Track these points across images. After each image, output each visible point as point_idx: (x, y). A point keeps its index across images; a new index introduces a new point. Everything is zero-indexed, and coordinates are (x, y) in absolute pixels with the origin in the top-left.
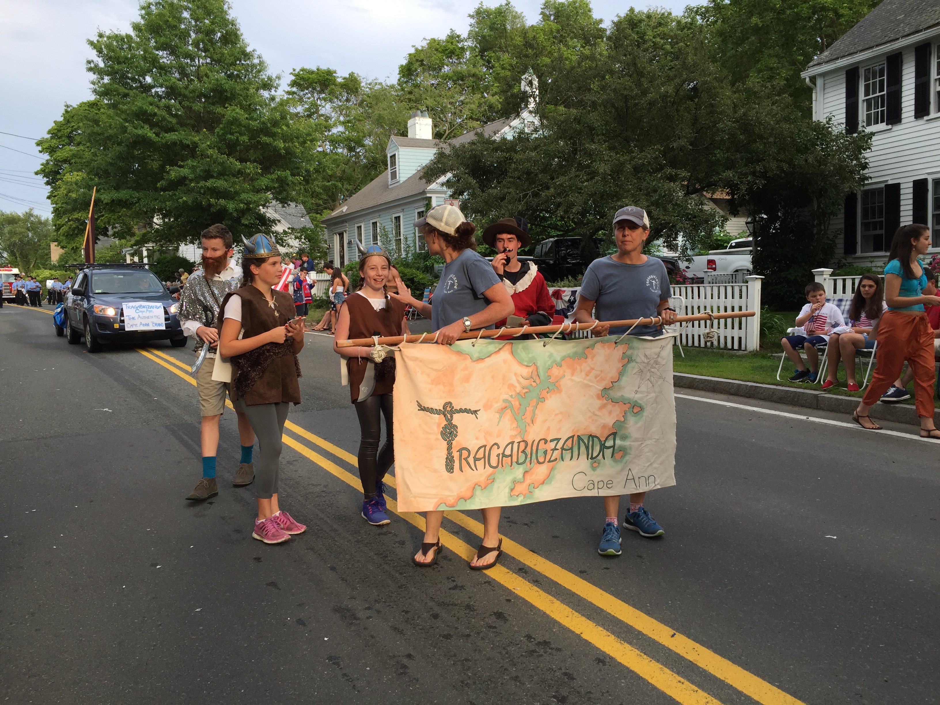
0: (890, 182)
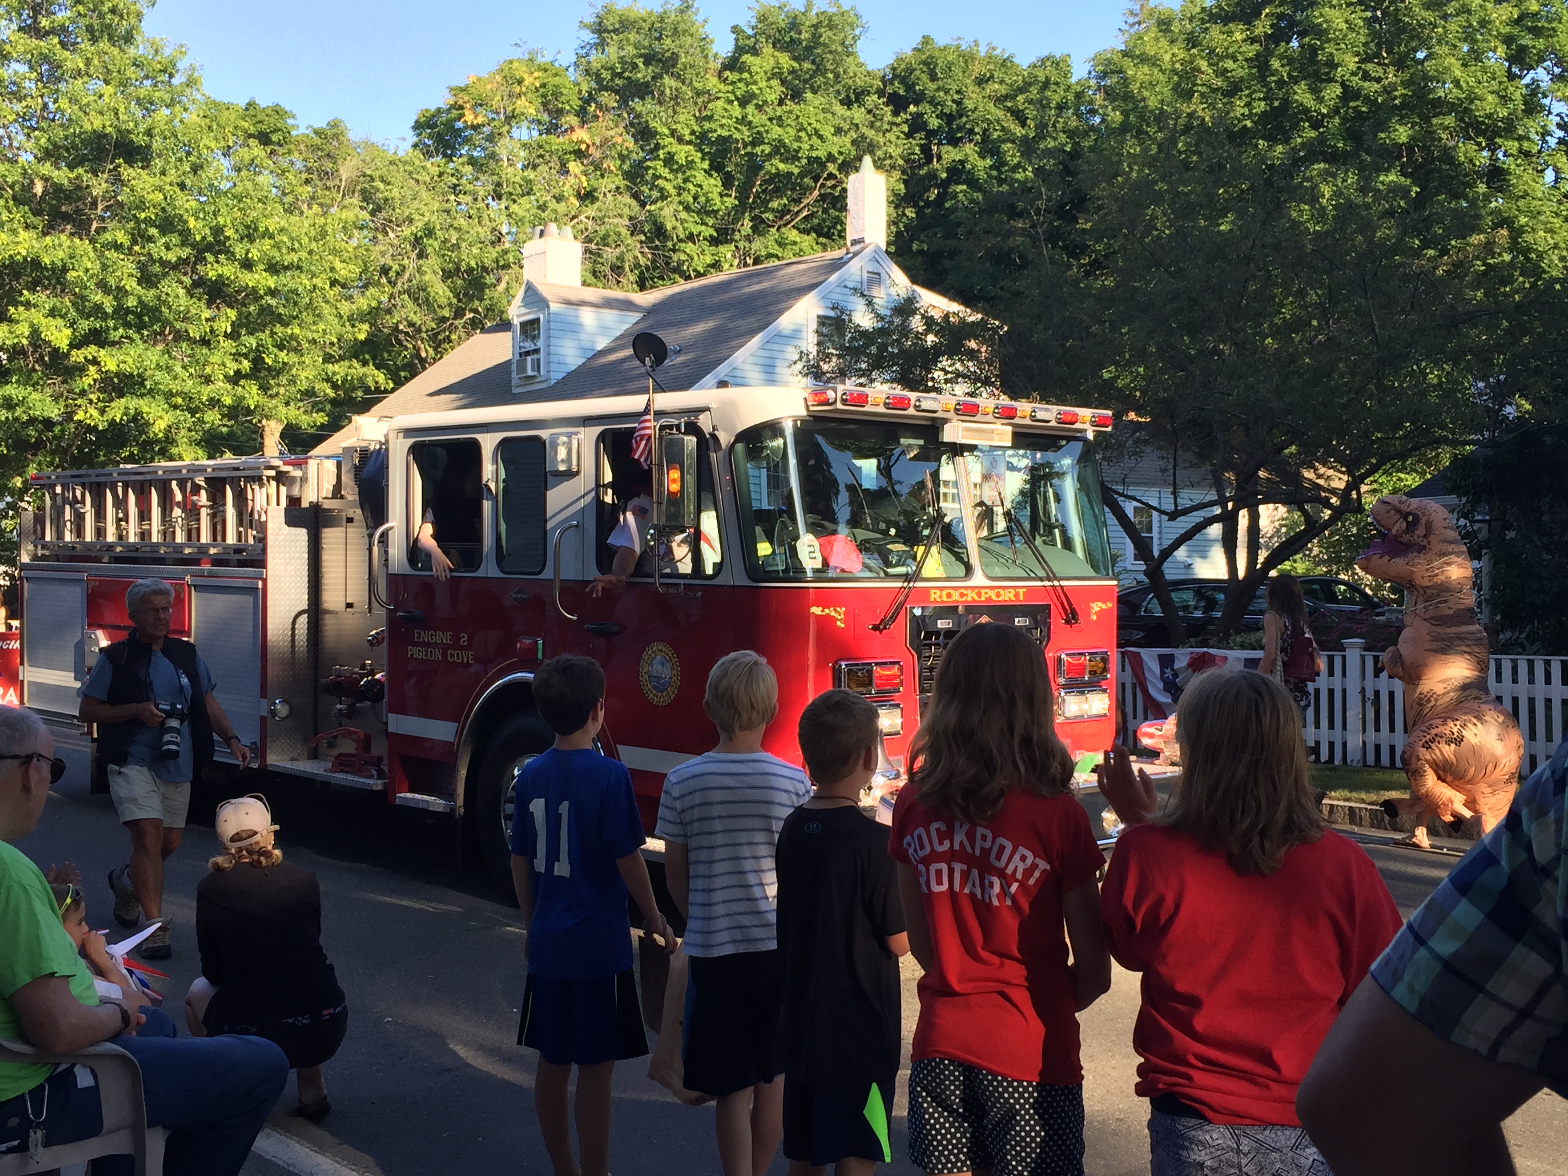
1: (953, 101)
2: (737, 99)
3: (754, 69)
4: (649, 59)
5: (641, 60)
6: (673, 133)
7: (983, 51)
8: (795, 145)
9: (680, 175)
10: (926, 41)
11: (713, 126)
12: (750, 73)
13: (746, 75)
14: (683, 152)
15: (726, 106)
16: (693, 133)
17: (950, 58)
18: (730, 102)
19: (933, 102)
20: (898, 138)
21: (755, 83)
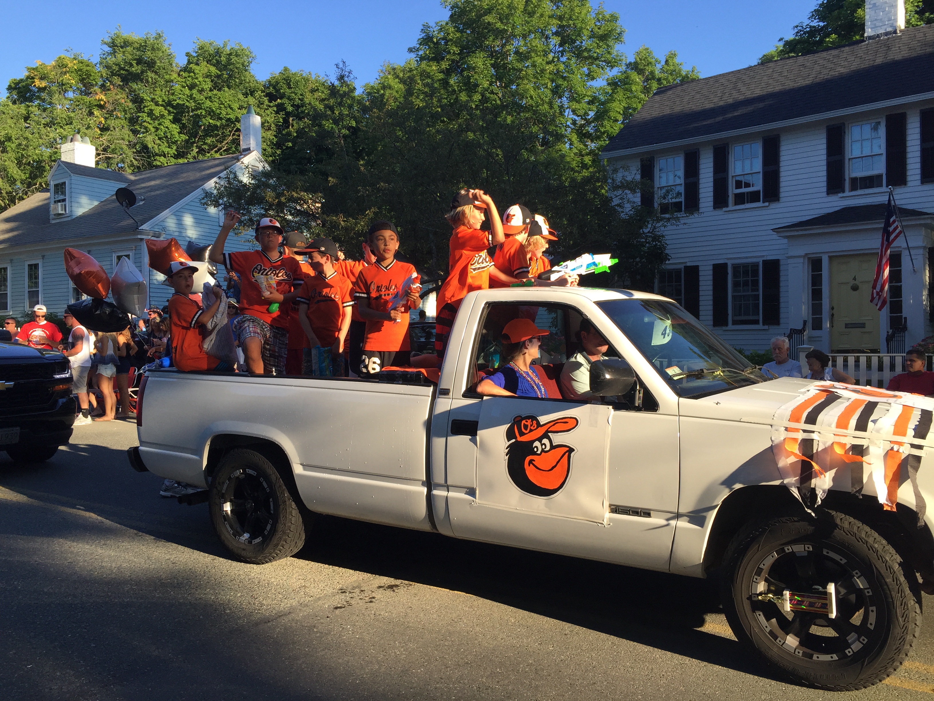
0: (688, 264)
1: (299, 99)
2: (187, 86)
3: (196, 71)
4: (139, 61)
5: (135, 62)
6: (153, 100)
7: (313, 77)
8: (218, 111)
9: (157, 122)
10: (286, 69)
11: (175, 98)
12: (194, 73)
13: (192, 74)
14: (158, 110)
15: (181, 89)
16: (163, 101)
17: (297, 78)
18: (184, 87)
19: (289, 98)
20: (271, 113)
21: (197, 78)
